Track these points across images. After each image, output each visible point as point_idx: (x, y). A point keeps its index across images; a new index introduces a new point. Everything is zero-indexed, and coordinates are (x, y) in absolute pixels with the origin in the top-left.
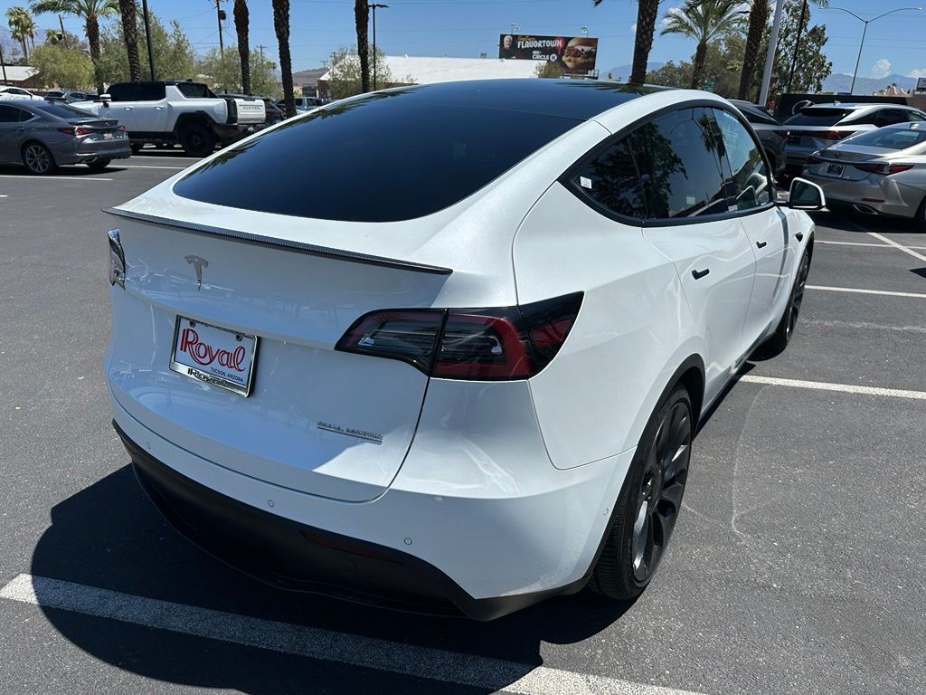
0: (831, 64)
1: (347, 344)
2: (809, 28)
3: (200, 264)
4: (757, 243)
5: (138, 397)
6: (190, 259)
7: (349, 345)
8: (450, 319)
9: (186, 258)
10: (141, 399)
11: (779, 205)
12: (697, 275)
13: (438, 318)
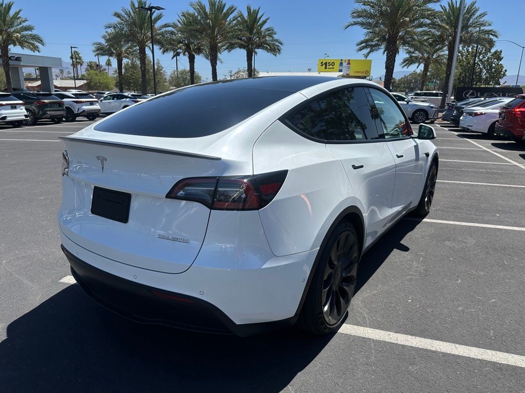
0: (506, 71)
1: (171, 195)
2: (493, 51)
3: (103, 160)
4: (397, 155)
5: (71, 228)
6: (98, 158)
7: (173, 195)
8: (220, 182)
9: (97, 157)
10: (72, 228)
11: (413, 138)
12: (355, 167)
13: (215, 181)
